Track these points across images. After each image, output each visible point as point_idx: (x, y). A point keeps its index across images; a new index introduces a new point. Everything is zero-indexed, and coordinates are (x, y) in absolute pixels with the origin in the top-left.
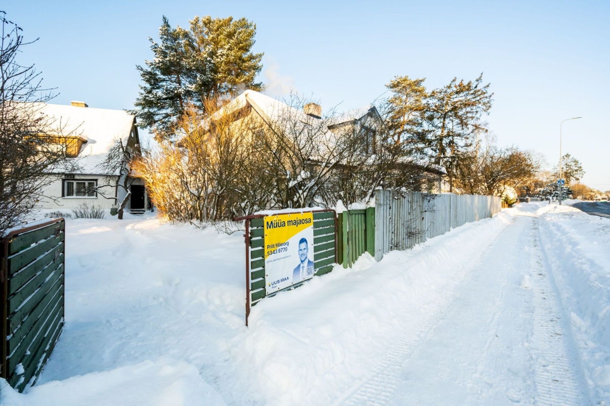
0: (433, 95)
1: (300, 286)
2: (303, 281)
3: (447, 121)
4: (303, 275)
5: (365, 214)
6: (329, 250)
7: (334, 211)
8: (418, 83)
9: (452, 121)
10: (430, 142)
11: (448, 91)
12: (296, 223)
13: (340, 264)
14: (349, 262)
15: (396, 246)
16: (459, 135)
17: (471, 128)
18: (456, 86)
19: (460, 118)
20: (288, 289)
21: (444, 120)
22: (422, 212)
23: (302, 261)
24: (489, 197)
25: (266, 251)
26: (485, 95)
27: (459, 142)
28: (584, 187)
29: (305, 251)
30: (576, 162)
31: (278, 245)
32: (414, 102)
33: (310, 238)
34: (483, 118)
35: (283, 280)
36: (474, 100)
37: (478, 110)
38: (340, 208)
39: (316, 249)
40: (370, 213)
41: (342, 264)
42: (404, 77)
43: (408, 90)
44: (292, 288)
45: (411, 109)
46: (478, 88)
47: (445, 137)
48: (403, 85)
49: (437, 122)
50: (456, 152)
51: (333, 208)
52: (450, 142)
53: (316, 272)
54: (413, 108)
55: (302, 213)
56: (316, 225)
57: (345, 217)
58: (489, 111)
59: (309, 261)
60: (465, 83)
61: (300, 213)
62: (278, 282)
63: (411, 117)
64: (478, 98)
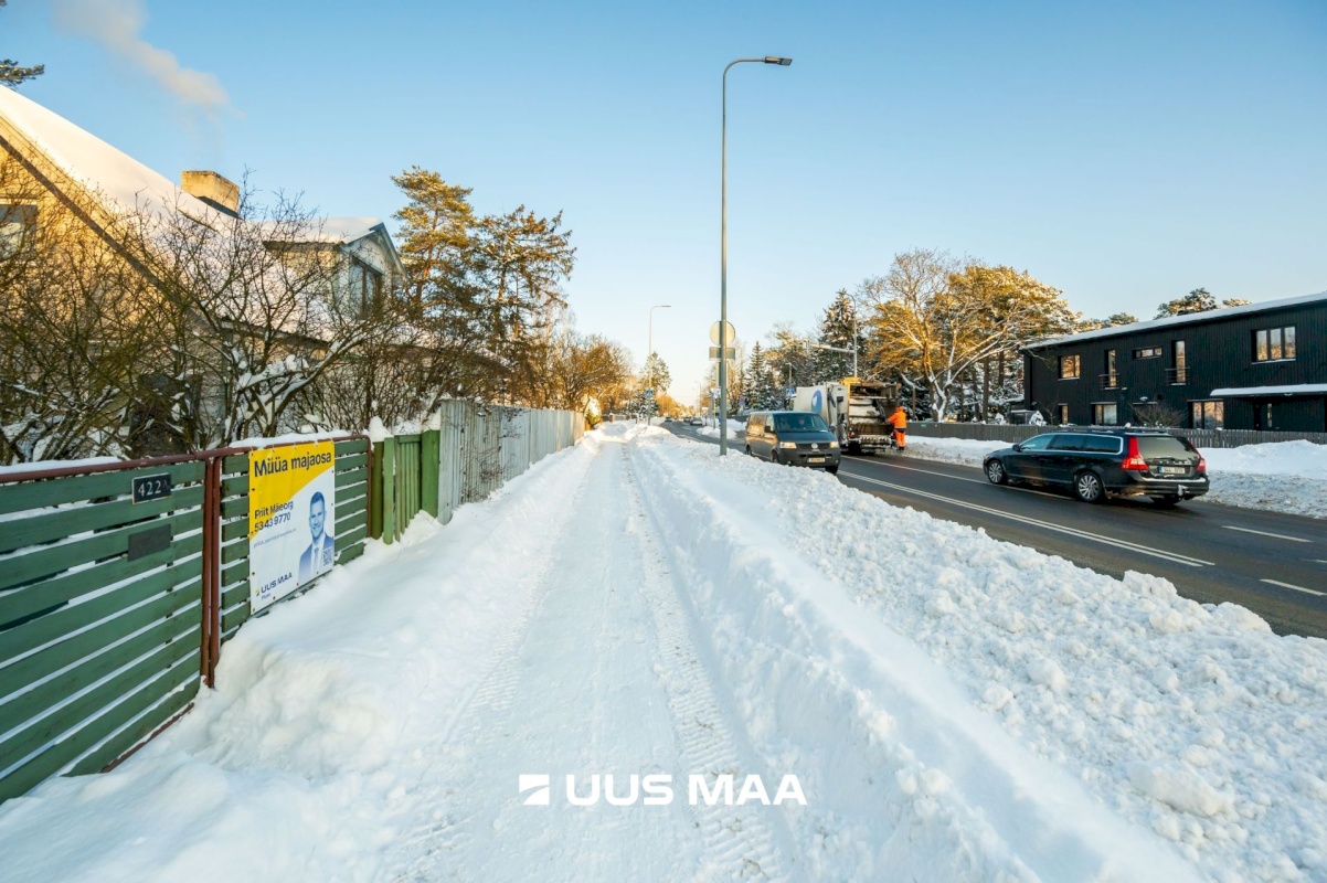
0: (486, 224)
1: (312, 587)
2: (315, 579)
3: (508, 277)
4: (317, 565)
5: (420, 443)
6: (357, 513)
7: (367, 438)
8: (459, 193)
9: (517, 280)
10: (480, 309)
11: (511, 224)
12: (306, 462)
13: (377, 538)
14: (395, 532)
15: (469, 496)
16: (528, 306)
17: (545, 298)
18: (522, 220)
19: (529, 276)
20: (290, 597)
21: (503, 275)
22: (498, 437)
23: (315, 539)
24: (572, 413)
25: (253, 522)
26: (565, 248)
27: (529, 318)
28: (670, 400)
29: (321, 518)
30: (663, 364)
31: (275, 508)
32: (451, 228)
33: (329, 495)
34: (562, 285)
35: (281, 580)
36: (548, 251)
37: (555, 268)
38: (377, 431)
39: (339, 513)
40: (430, 441)
41: (381, 538)
42: (431, 173)
43: (439, 202)
44: (298, 594)
45: (445, 240)
46: (555, 234)
47: (505, 305)
48: (430, 189)
49: (491, 275)
50: (521, 334)
51: (365, 432)
52: (512, 315)
53: (337, 558)
54: (449, 239)
55: (317, 443)
56: (339, 466)
57: (389, 449)
58: (570, 274)
59: (327, 537)
60: (537, 220)
61: (313, 442)
62: (273, 584)
63: (445, 256)
64: (555, 250)
